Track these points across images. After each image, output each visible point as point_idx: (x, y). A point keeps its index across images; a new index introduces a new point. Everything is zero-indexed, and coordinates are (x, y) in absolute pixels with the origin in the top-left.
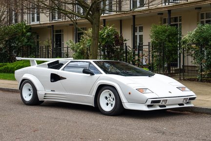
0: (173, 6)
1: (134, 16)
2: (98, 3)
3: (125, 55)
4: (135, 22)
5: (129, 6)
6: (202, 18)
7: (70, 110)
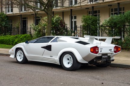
0: (95, 4)
1: (71, 10)
2: (51, 2)
3: (66, 33)
4: (72, 13)
5: (68, 4)
6: (112, 11)
7: (38, 66)
